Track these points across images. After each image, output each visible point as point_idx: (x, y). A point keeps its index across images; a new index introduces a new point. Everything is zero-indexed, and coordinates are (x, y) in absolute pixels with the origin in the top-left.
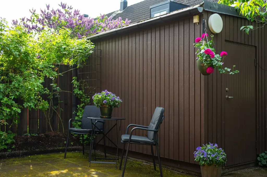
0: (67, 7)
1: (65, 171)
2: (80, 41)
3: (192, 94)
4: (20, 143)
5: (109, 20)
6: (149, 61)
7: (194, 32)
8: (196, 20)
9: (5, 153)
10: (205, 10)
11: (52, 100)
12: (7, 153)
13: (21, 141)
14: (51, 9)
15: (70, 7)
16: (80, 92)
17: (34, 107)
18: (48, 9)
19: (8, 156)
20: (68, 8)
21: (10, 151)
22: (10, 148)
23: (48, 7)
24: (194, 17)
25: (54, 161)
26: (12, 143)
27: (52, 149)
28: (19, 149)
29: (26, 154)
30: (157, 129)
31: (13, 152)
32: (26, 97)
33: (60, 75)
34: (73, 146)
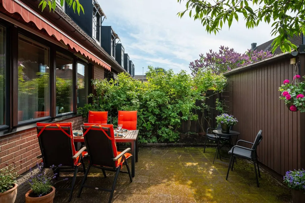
0: (224, 48)
1: (195, 164)
2: (218, 76)
3: (290, 123)
4: (182, 138)
5: (255, 53)
6: (261, 92)
7: (292, 72)
8: (292, 62)
9: (173, 144)
10: (300, 53)
11: (203, 113)
12: (174, 144)
13: (183, 137)
14: (212, 52)
15: (226, 47)
16: (221, 109)
17: (187, 119)
18: (211, 52)
19: (174, 146)
20: (226, 48)
21: (176, 142)
22: (176, 141)
23: (211, 51)
24: (291, 60)
25: (195, 154)
26: (177, 139)
27: (201, 144)
28: (181, 142)
29: (185, 146)
30: (254, 149)
31: (178, 144)
32: (183, 113)
33: (207, 98)
34: (215, 143)
